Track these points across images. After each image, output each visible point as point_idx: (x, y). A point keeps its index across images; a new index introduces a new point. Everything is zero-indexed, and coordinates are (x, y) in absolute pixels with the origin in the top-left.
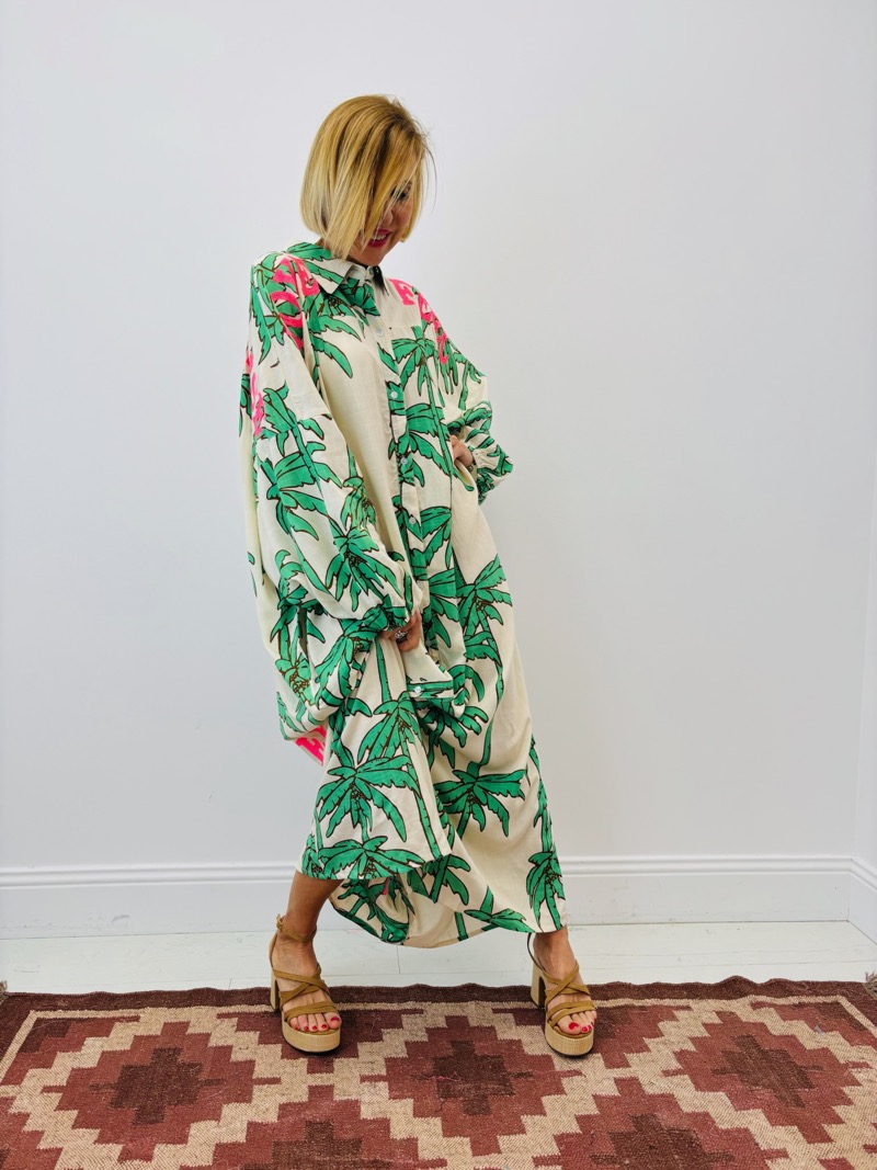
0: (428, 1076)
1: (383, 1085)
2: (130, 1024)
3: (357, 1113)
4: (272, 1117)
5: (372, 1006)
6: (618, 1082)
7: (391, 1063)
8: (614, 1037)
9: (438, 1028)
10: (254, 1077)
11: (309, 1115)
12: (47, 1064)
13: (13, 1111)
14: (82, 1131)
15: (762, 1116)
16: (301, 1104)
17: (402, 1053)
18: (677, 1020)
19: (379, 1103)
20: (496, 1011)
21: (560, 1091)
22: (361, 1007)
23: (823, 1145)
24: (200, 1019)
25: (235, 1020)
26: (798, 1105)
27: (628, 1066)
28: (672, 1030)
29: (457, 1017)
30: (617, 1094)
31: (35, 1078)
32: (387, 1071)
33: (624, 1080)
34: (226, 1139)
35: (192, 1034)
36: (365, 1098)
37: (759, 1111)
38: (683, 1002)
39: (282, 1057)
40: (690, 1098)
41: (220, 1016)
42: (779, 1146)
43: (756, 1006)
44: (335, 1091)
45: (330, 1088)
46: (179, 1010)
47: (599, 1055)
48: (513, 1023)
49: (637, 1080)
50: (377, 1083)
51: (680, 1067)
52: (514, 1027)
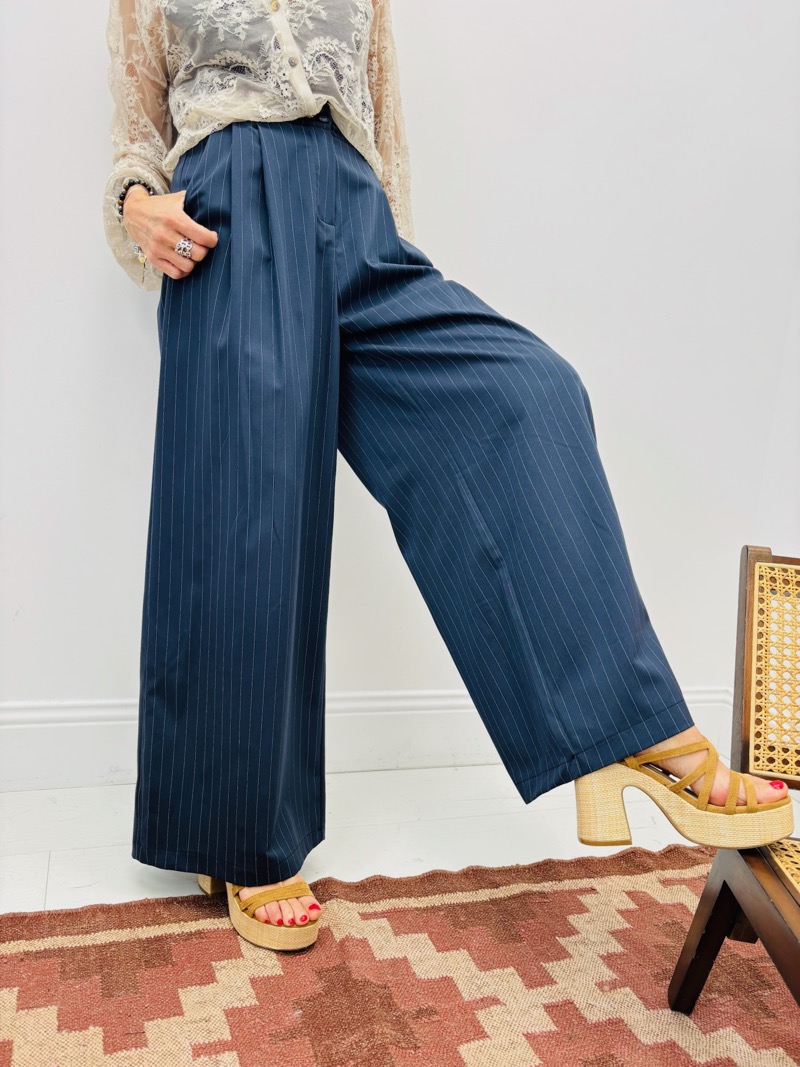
0: (293, 1033)
5: (193, 926)
6: (549, 1008)
7: (233, 1015)
8: (517, 938)
15: (739, 1038)
17: (248, 998)
18: (587, 911)
20: (365, 916)
21: (481, 1034)
22: (174, 929)
26: (769, 1016)
27: (552, 982)
28: (587, 926)
30: (554, 1028)
32: (232, 1033)
33: (554, 1006)
37: (730, 1029)
38: (585, 883)
43: (666, 883)
47: (511, 969)
48: (390, 933)
49: (572, 1003)
50: (220, 1058)
51: (615, 976)
52: (393, 939)
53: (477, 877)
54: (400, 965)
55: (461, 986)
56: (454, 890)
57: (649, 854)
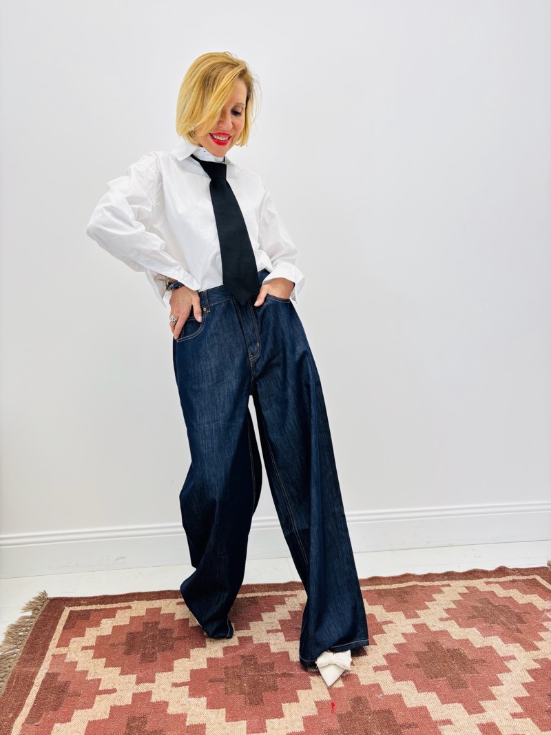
1: (281, 635)
2: (127, 610)
3: (269, 649)
4: (220, 654)
5: (266, 594)
6: (414, 626)
7: (282, 622)
8: (405, 602)
11: (242, 652)
12: (82, 635)
13: (67, 660)
14: (110, 669)
15: (499, 640)
16: (235, 646)
17: (288, 617)
18: (443, 593)
19: (280, 644)
21: (383, 632)
23: (534, 652)
24: (167, 606)
26: (519, 632)
27: (419, 617)
28: (441, 599)
30: (415, 632)
31: (76, 643)
32: (281, 627)
33: (417, 625)
34: (196, 667)
35: (163, 615)
36: (272, 642)
37: (497, 637)
38: (446, 582)
40: (456, 632)
42: (510, 654)
43: (488, 583)
44: (254, 639)
45: (250, 638)
46: (153, 602)
47: (401, 612)
49: (426, 624)
50: (277, 634)
51: (449, 616)
55: (377, 617)
56: (382, 584)
57: (484, 572)
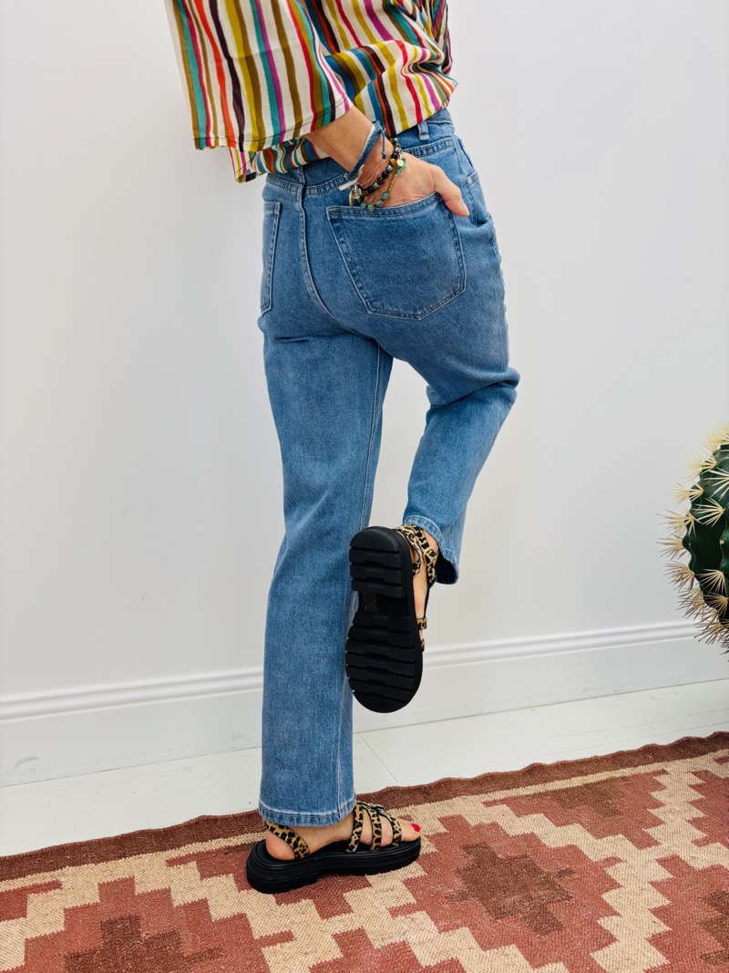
0: (463, 896)
1: (421, 916)
2: (51, 893)
3: (413, 961)
6: (662, 862)
8: (616, 812)
9: (440, 834)
10: (256, 937)
16: (336, 961)
18: (665, 788)
19: (431, 940)
20: (487, 804)
21: (614, 885)
24: (148, 872)
25: (193, 864)
27: (657, 843)
28: (669, 800)
29: (452, 817)
30: (671, 876)
33: (665, 860)
35: (143, 896)
36: (412, 938)
38: (656, 767)
39: (279, 903)
41: (171, 863)
43: (720, 761)
44: (370, 936)
45: (361, 933)
46: (111, 864)
47: (621, 836)
48: (514, 816)
49: (678, 857)
50: (413, 915)
51: (705, 835)
52: (517, 819)
53: (566, 768)
54: (530, 839)
55: (586, 852)
56: (553, 780)
57: (700, 740)
